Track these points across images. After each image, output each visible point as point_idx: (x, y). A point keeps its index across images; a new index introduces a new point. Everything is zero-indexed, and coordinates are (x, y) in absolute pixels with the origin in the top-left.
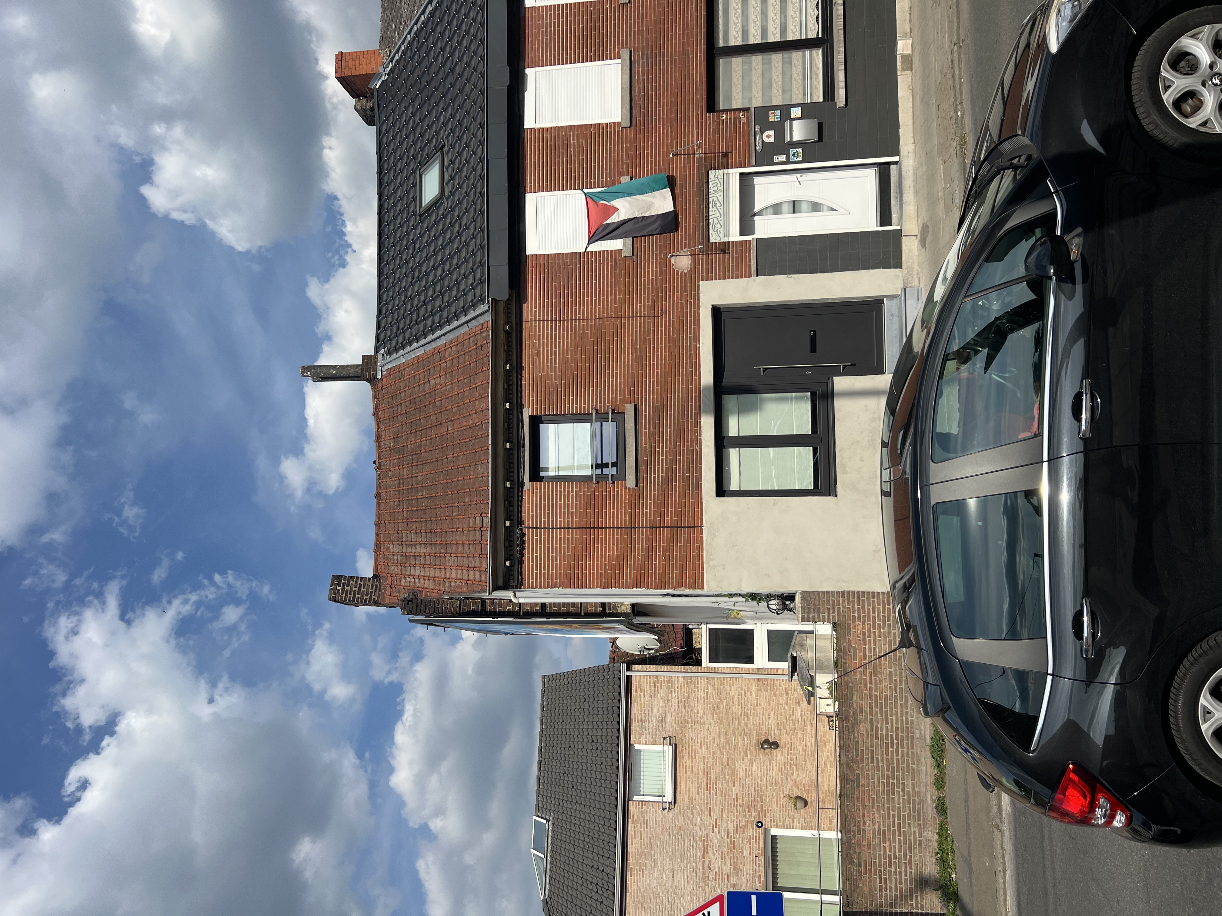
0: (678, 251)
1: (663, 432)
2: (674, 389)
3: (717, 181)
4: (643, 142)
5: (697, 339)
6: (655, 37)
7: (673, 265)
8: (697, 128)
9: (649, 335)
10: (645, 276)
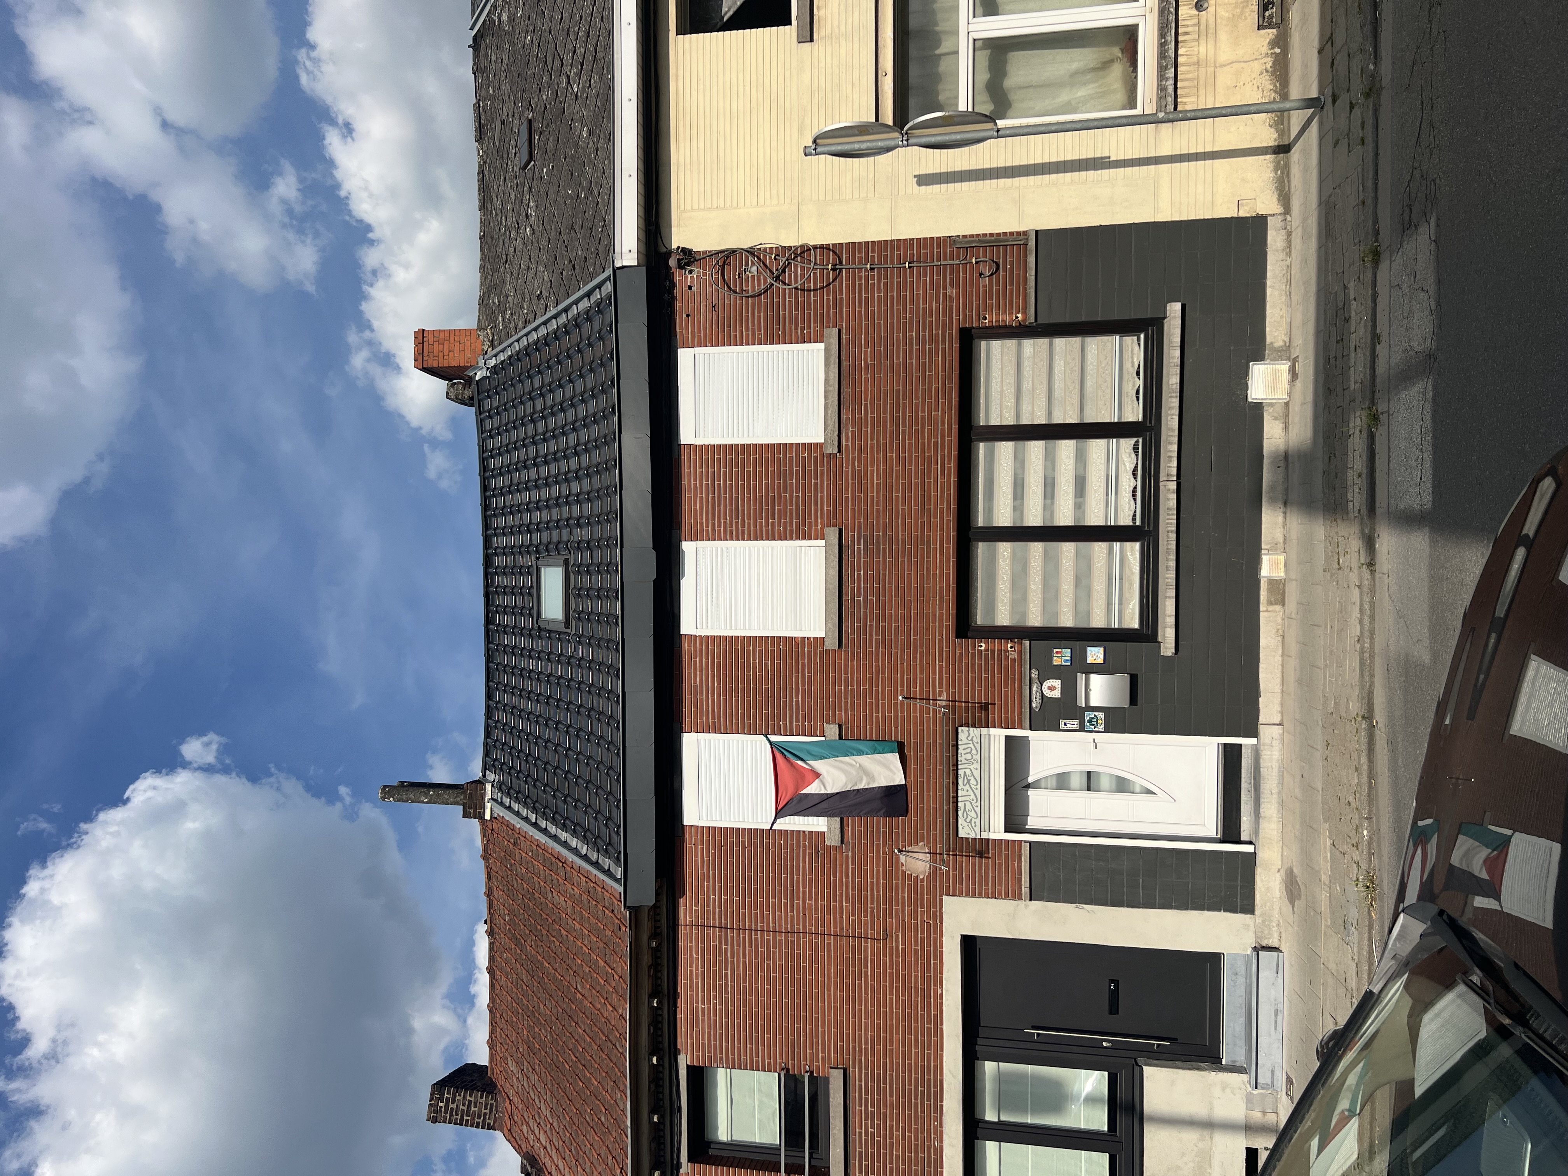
0: (910, 845)
1: (885, 1114)
2: (904, 1052)
3: (971, 746)
4: (859, 673)
5: (938, 980)
6: (878, 511)
7: (902, 864)
8: (941, 661)
9: (866, 967)
10: (860, 877)
